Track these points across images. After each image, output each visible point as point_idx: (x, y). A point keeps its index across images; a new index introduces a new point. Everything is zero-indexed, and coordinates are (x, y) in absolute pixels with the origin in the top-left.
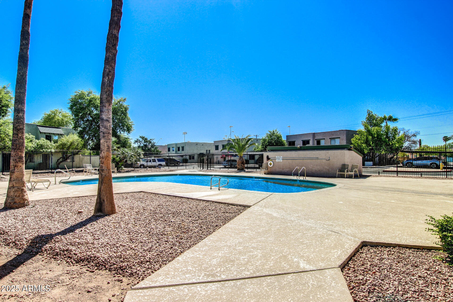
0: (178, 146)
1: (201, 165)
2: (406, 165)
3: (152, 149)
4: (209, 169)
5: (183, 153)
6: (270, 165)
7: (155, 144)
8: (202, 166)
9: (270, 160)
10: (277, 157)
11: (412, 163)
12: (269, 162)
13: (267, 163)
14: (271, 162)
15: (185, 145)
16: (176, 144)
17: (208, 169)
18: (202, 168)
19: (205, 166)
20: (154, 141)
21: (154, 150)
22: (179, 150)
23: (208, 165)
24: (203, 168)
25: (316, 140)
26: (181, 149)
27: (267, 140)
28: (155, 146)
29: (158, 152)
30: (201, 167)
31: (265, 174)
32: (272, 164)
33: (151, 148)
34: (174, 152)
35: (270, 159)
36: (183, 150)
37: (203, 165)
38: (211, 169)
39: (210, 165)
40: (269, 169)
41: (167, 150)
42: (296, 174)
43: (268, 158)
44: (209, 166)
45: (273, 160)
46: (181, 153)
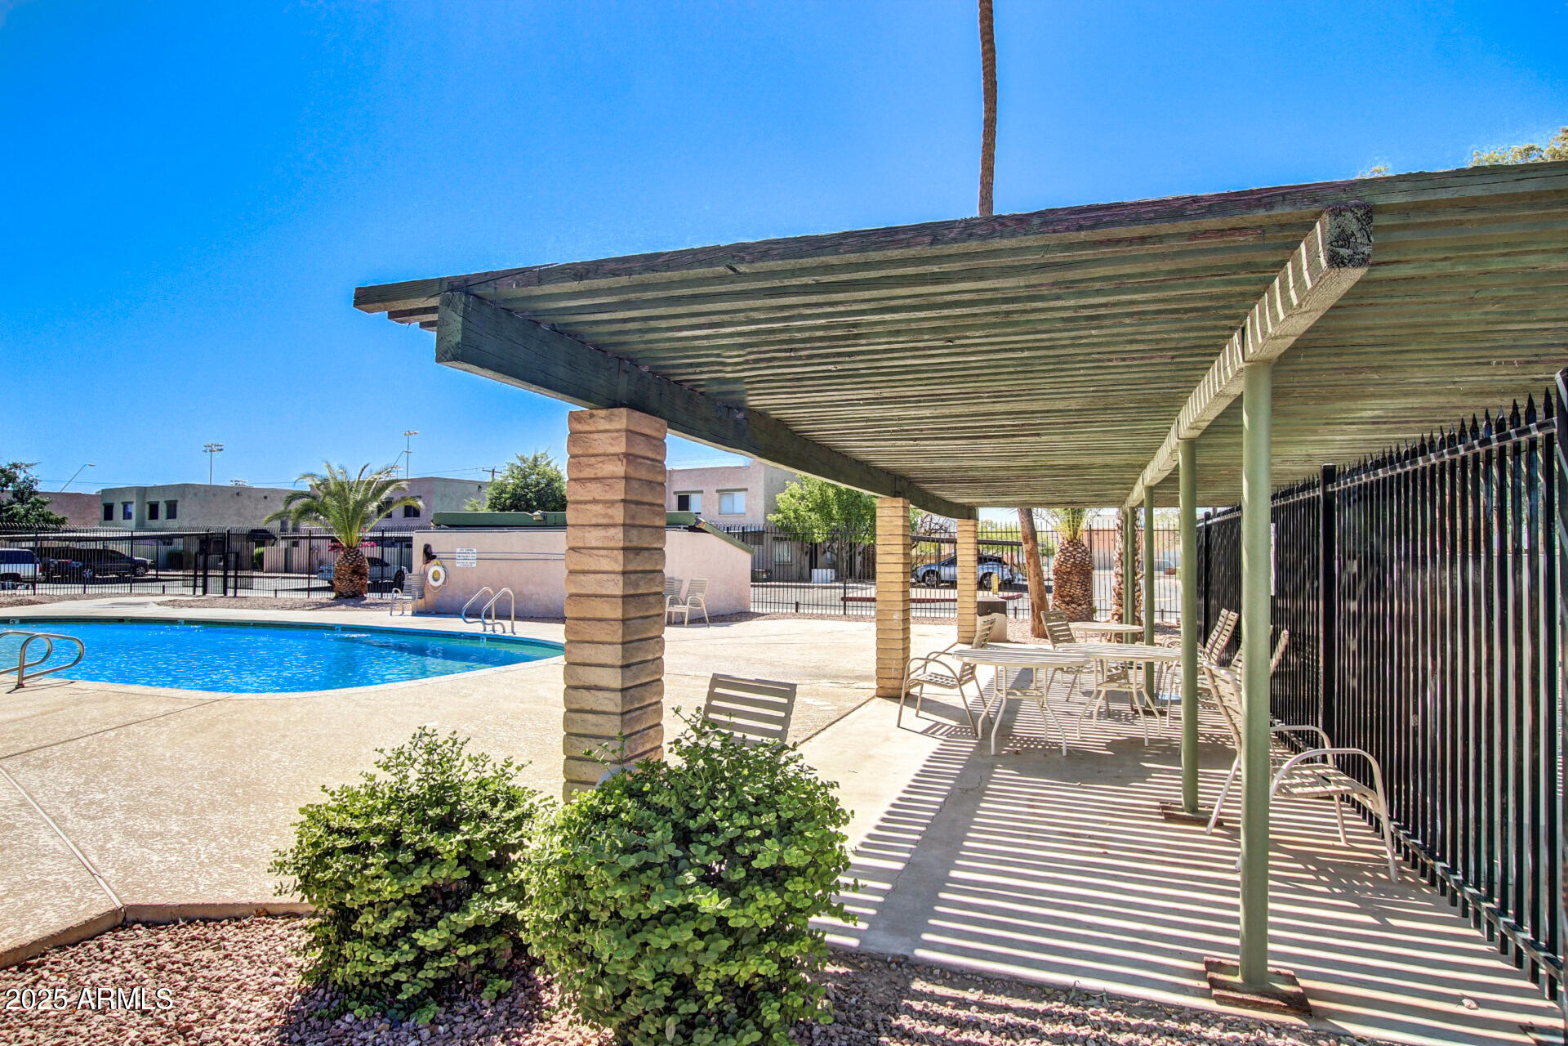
0: (153, 499)
1: (196, 576)
2: (924, 581)
3: (17, 506)
4: (230, 593)
5: (172, 527)
6: (436, 580)
7: (37, 488)
8: (200, 582)
9: (434, 562)
10: (458, 550)
11: (938, 574)
12: (433, 568)
13: (425, 574)
14: (440, 570)
15: (183, 497)
16: (142, 491)
17: (225, 593)
18: (199, 591)
19: (215, 584)
20: (33, 473)
21: (28, 511)
22: (154, 514)
23: (225, 578)
24: (205, 592)
25: (675, 493)
26: (163, 510)
27: (510, 488)
28: (36, 493)
29: (48, 521)
30: (195, 586)
31: (417, 613)
32: (443, 575)
33: (11, 503)
34: (132, 522)
35: (435, 557)
36: (172, 513)
37: (205, 577)
38: (240, 593)
39: (236, 577)
40: (429, 596)
41: (100, 512)
42: (473, 613)
43: (429, 555)
44: (231, 582)
45: (447, 563)
46: (165, 525)
